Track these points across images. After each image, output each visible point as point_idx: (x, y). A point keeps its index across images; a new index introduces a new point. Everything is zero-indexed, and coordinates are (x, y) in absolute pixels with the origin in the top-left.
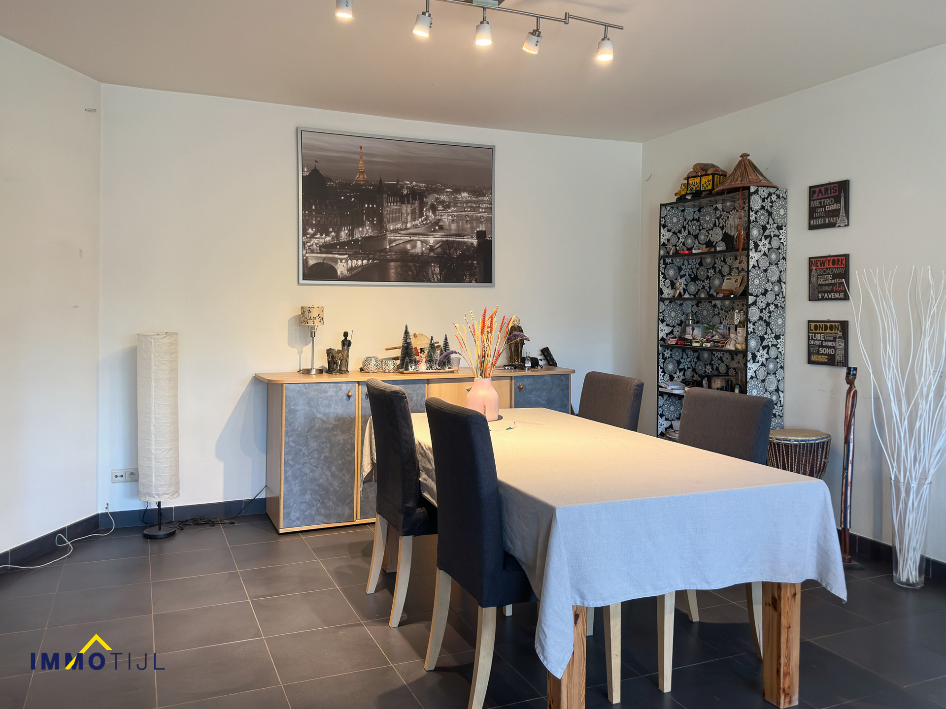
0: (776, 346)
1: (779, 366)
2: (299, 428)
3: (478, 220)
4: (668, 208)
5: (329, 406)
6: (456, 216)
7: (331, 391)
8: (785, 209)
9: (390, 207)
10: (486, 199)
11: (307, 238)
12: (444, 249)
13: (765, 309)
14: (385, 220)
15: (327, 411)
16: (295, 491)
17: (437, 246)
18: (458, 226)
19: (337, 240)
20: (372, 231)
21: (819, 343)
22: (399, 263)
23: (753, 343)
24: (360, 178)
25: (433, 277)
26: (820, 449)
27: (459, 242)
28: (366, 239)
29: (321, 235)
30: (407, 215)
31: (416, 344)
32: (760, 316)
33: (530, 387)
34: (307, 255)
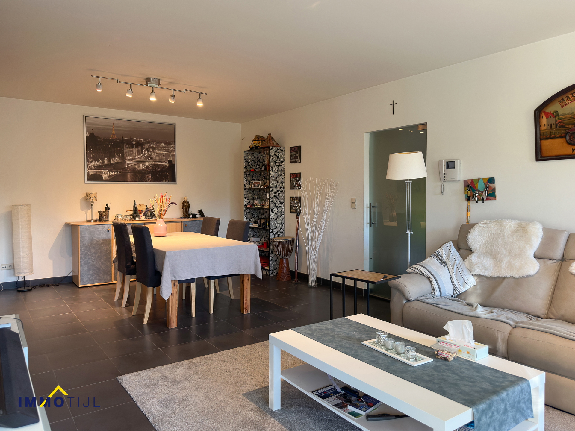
0: (281, 206)
1: (282, 214)
2: (86, 244)
3: (169, 155)
4: (247, 152)
5: (99, 235)
6: (159, 153)
7: (100, 228)
8: (284, 155)
9: (127, 149)
10: (172, 146)
11: (89, 163)
12: (153, 168)
13: (276, 193)
14: (125, 155)
15: (99, 236)
16: (85, 270)
17: (150, 166)
18: (159, 158)
19: (103, 163)
20: (119, 160)
21: (293, 205)
22: (132, 174)
23: (272, 206)
24: (113, 137)
25: (148, 180)
26: (289, 243)
27: (160, 164)
28: (116, 163)
29: (95, 161)
30: (135, 153)
31: (139, 208)
32: (274, 195)
33: (190, 225)
34: (89, 170)
